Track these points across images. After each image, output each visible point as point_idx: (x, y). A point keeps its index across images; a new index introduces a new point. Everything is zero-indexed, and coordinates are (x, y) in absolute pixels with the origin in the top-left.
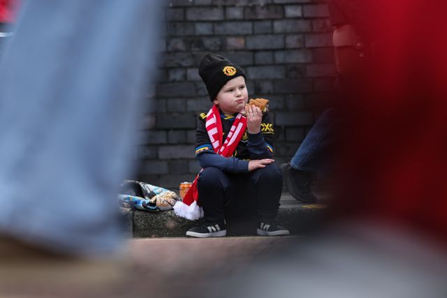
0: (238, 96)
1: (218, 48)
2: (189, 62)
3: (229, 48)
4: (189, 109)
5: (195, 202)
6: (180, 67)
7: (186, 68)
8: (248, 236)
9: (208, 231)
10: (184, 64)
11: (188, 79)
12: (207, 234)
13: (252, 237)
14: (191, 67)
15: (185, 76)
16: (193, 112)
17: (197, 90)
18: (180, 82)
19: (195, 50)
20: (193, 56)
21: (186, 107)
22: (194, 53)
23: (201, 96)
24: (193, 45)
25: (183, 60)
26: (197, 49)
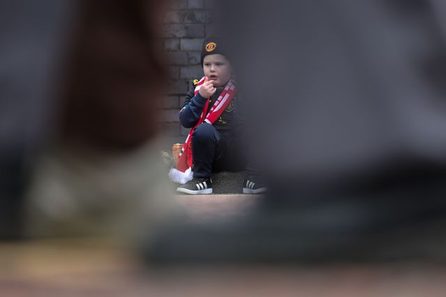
1: (208, 21)
2: (183, 33)
4: (182, 77)
5: (190, 168)
6: (175, 37)
7: (180, 38)
8: (235, 193)
9: (197, 189)
10: (178, 35)
11: (182, 49)
12: (196, 192)
13: (238, 195)
14: (184, 38)
15: (179, 46)
16: (186, 79)
17: (189, 59)
18: (175, 51)
20: (186, 28)
21: (180, 74)
22: (187, 25)
23: (192, 65)
24: (186, 18)
25: (177, 31)
26: (189, 21)
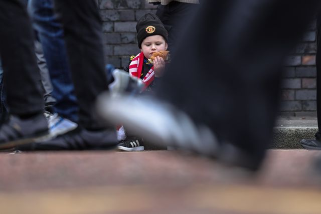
0: (152, 50)
1: (138, 8)
2: (116, 17)
3: (146, 7)
4: (116, 53)
6: (109, 21)
7: (114, 22)
9: (130, 146)
10: (112, 19)
11: (115, 30)
12: (130, 149)
14: (117, 21)
15: (113, 28)
16: (119, 55)
17: (122, 39)
18: (110, 32)
19: (121, 8)
20: (119, 13)
21: (114, 51)
22: (120, 11)
23: (124, 44)
24: (119, 4)
25: (111, 16)
26: (122, 8)
